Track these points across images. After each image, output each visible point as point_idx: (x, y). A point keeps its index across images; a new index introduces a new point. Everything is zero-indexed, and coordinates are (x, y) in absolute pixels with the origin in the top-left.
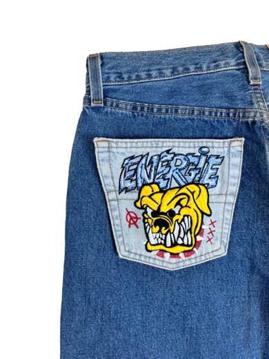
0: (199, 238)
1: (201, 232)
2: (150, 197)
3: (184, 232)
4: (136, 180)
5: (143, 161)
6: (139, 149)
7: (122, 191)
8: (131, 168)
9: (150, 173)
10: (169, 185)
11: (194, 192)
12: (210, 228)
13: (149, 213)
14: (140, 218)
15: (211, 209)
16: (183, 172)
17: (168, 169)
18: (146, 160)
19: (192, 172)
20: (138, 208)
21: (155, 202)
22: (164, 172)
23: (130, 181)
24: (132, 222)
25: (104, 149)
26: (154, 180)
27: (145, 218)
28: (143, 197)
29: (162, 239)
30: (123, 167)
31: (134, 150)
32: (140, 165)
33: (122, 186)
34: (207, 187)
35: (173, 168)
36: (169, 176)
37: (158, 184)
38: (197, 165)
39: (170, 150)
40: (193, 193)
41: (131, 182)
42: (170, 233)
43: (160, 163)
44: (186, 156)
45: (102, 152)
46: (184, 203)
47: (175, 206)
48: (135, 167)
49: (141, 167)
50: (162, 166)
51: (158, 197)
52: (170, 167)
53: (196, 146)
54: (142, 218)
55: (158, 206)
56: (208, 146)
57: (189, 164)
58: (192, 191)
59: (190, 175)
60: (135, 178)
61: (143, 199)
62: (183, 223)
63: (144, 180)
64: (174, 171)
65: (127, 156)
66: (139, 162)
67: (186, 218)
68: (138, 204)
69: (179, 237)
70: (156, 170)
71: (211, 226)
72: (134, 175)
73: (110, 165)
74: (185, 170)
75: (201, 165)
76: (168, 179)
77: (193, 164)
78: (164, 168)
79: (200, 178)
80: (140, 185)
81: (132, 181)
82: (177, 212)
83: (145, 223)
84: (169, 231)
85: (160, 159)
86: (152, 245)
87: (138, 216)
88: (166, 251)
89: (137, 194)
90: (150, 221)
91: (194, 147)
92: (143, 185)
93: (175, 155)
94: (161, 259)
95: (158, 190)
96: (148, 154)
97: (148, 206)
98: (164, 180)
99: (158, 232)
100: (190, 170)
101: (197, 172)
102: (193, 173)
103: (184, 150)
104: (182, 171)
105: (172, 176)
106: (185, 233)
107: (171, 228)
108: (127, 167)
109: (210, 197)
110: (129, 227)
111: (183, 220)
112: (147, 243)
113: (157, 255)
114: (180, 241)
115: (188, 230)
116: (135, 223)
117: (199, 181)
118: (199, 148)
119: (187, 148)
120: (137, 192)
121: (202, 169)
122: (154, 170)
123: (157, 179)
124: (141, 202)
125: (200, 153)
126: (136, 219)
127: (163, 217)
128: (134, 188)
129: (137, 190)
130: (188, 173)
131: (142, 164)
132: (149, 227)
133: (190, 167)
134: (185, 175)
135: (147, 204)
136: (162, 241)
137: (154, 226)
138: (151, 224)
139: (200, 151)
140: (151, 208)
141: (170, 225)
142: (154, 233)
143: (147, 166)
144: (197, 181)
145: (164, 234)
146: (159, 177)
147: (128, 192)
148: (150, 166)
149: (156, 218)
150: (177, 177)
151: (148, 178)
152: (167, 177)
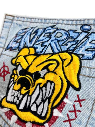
0: (56, 112)
1: (60, 106)
2: (25, 57)
3: (42, 99)
4: (20, 42)
5: (31, 31)
7: (8, 49)
8: (21, 34)
10: (44, 51)
11: (65, 60)
12: (74, 106)
13: (18, 71)
14: (10, 73)
15: (82, 82)
16: (61, 43)
20: (12, 64)
21: (27, 62)
22: (44, 41)
25: (9, 20)
26: (33, 45)
27: (13, 74)
28: (20, 56)
30: (17, 34)
32: (27, 33)
33: (9, 46)
34: (81, 58)
35: (53, 38)
36: (47, 44)
37: (35, 49)
38: (76, 39)
39: (55, 26)
42: (28, 96)
43: (43, 34)
44: (68, 31)
45: (7, 22)
47: (43, 69)
48: (24, 34)
50: (44, 36)
51: (30, 59)
52: (51, 38)
54: (11, 73)
56: (90, 23)
57: (69, 37)
58: (63, 58)
59: (67, 45)
60: (20, 41)
61: (19, 58)
62: (44, 89)
63: (26, 43)
64: (52, 41)
68: (14, 61)
69: (35, 102)
70: (38, 38)
71: (77, 104)
72: (20, 39)
73: (9, 31)
74: (63, 42)
75: (79, 39)
76: (46, 46)
77: (72, 37)
78: (45, 37)
79: (75, 48)
80: (21, 46)
81: (17, 42)
82: (42, 76)
83: (11, 78)
84: (28, 93)
85: (44, 31)
86: (7, 101)
87: (9, 71)
88: (15, 114)
89: (17, 53)
90: (16, 77)
91: (76, 25)
92: (24, 47)
93: (57, 29)
94: (7, 119)
95: (33, 53)
96: (36, 27)
97: (20, 64)
98: (42, 46)
99: (18, 90)
102: (70, 44)
103: (67, 26)
104: (59, 42)
105: (50, 44)
106: (43, 101)
107: (31, 90)
108: (19, 34)
109: (82, 68)
111: (45, 85)
112: (4, 98)
113: (6, 113)
114: (34, 108)
115: (47, 98)
116: (4, 76)
117: (73, 50)
118: (81, 25)
119: (69, 26)
120: (17, 52)
121: (79, 41)
122: (37, 38)
123: (36, 45)
124: (16, 60)
125: (82, 30)
126: (6, 73)
127: (28, 77)
128: (16, 48)
129: (18, 50)
130: (65, 44)
131: (29, 32)
132: (12, 82)
133: (69, 40)
134: (61, 45)
135: (20, 63)
136: (18, 100)
137: (17, 83)
138: (15, 81)
139: (81, 29)
140: (21, 67)
141: (31, 86)
142: (14, 90)
143: (32, 34)
144: (71, 51)
145: (22, 94)
146: (38, 44)
147: (11, 50)
148: (34, 35)
149: (22, 77)
150: (54, 46)
151: (30, 43)
152: (44, 45)
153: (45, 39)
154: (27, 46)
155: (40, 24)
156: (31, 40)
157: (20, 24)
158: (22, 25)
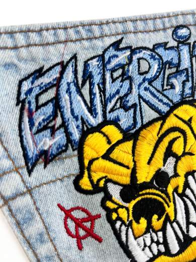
2: (106, 156)
4: (64, 125)
5: (69, 76)
6: (51, 49)
7: (34, 165)
8: (43, 99)
9: (92, 101)
10: (139, 119)
11: (190, 120)
13: (116, 196)
14: (99, 216)
16: (158, 84)
17: (126, 84)
18: (75, 72)
19: (174, 81)
20: (86, 192)
21: (121, 164)
22: (122, 94)
23: (47, 132)
24: (82, 233)
26: (104, 116)
27: (109, 211)
28: (91, 162)
29: (158, 243)
30: (20, 102)
31: (38, 51)
32: (64, 87)
33: (32, 151)
35: (138, 79)
36: (133, 99)
38: (179, 65)
39: (120, 41)
40: (189, 123)
41: (53, 134)
42: (171, 223)
44: (153, 50)
46: (178, 148)
47: (165, 161)
48: (51, 94)
49: (68, 91)
50: (114, 80)
51: (123, 152)
52: (130, 79)
53: (168, 25)
54: (104, 213)
55: (129, 171)
57: (163, 66)
58: (187, 118)
59: (173, 87)
60: (59, 121)
61: (93, 167)
62: (188, 192)
63: (83, 122)
64: (140, 85)
65: (24, 73)
66: (59, 79)
67: (190, 178)
68: (85, 183)
69: (188, 223)
72: (55, 116)
74: (159, 79)
75: (185, 64)
76: (134, 106)
77: (170, 63)
78: (118, 83)
79: (193, 89)
81: (53, 131)
83: (112, 223)
84: (168, 218)
85: (104, 66)
87: (94, 213)
90: (123, 213)
91: (164, 29)
92: (84, 134)
93: (133, 51)
95: (120, 136)
96: (75, 57)
98: (126, 109)
99: (147, 231)
100: (169, 78)
101: (183, 78)
102: (177, 82)
104: (155, 84)
107: (170, 210)
108: (32, 98)
110: (80, 247)
111: (187, 185)
116: (90, 233)
117: (192, 95)
118: (173, 29)
119: (151, 34)
120: (74, 156)
121: (190, 70)
122: (100, 93)
123: (110, 112)
124: (90, 177)
125: (176, 40)
126: (90, 222)
127: (146, 194)
128: (64, 148)
129: (74, 150)
130: (167, 85)
131: (69, 84)
132: (124, 228)
133: (168, 72)
134: (163, 90)
135: (105, 177)
136: (160, 246)
137: (134, 221)
138: (128, 220)
139: (174, 36)
140: (116, 183)
141: (166, 205)
142: (139, 237)
143: (80, 86)
144: (189, 97)
145: (159, 231)
146: (114, 107)
147: (51, 161)
148: (87, 85)
149: (133, 202)
150: (149, 97)
151: (92, 114)
152: (130, 104)
153: (121, 86)
154: (89, 127)
155: (78, 43)
156: (89, 105)
157: (8, 60)
158: (16, 61)
